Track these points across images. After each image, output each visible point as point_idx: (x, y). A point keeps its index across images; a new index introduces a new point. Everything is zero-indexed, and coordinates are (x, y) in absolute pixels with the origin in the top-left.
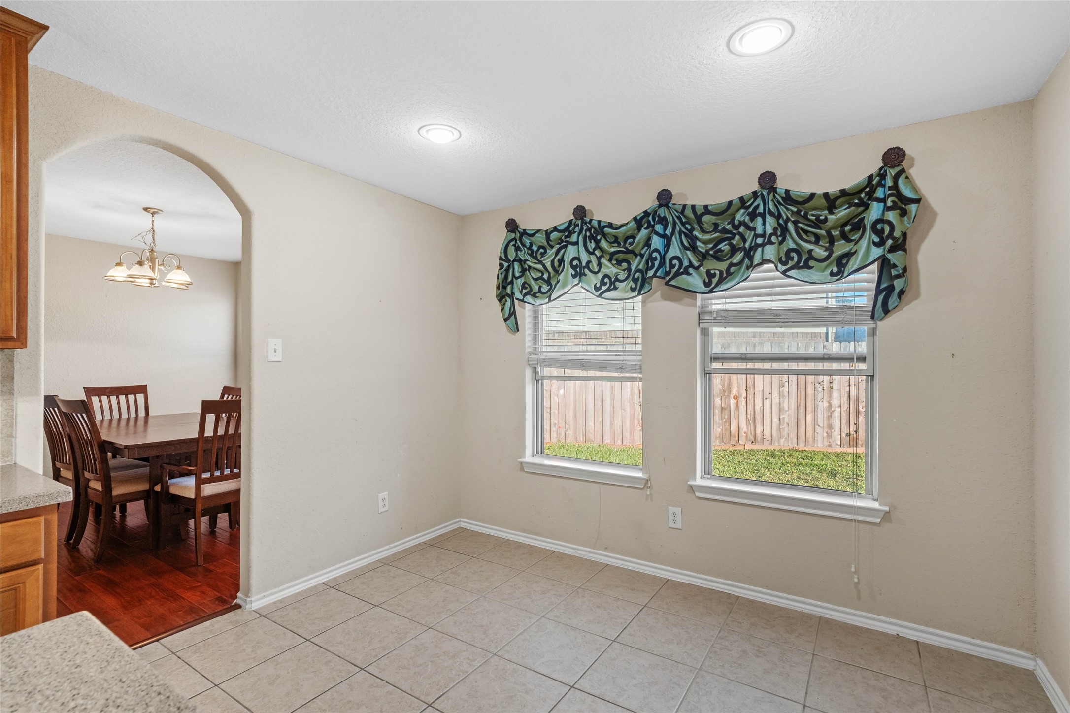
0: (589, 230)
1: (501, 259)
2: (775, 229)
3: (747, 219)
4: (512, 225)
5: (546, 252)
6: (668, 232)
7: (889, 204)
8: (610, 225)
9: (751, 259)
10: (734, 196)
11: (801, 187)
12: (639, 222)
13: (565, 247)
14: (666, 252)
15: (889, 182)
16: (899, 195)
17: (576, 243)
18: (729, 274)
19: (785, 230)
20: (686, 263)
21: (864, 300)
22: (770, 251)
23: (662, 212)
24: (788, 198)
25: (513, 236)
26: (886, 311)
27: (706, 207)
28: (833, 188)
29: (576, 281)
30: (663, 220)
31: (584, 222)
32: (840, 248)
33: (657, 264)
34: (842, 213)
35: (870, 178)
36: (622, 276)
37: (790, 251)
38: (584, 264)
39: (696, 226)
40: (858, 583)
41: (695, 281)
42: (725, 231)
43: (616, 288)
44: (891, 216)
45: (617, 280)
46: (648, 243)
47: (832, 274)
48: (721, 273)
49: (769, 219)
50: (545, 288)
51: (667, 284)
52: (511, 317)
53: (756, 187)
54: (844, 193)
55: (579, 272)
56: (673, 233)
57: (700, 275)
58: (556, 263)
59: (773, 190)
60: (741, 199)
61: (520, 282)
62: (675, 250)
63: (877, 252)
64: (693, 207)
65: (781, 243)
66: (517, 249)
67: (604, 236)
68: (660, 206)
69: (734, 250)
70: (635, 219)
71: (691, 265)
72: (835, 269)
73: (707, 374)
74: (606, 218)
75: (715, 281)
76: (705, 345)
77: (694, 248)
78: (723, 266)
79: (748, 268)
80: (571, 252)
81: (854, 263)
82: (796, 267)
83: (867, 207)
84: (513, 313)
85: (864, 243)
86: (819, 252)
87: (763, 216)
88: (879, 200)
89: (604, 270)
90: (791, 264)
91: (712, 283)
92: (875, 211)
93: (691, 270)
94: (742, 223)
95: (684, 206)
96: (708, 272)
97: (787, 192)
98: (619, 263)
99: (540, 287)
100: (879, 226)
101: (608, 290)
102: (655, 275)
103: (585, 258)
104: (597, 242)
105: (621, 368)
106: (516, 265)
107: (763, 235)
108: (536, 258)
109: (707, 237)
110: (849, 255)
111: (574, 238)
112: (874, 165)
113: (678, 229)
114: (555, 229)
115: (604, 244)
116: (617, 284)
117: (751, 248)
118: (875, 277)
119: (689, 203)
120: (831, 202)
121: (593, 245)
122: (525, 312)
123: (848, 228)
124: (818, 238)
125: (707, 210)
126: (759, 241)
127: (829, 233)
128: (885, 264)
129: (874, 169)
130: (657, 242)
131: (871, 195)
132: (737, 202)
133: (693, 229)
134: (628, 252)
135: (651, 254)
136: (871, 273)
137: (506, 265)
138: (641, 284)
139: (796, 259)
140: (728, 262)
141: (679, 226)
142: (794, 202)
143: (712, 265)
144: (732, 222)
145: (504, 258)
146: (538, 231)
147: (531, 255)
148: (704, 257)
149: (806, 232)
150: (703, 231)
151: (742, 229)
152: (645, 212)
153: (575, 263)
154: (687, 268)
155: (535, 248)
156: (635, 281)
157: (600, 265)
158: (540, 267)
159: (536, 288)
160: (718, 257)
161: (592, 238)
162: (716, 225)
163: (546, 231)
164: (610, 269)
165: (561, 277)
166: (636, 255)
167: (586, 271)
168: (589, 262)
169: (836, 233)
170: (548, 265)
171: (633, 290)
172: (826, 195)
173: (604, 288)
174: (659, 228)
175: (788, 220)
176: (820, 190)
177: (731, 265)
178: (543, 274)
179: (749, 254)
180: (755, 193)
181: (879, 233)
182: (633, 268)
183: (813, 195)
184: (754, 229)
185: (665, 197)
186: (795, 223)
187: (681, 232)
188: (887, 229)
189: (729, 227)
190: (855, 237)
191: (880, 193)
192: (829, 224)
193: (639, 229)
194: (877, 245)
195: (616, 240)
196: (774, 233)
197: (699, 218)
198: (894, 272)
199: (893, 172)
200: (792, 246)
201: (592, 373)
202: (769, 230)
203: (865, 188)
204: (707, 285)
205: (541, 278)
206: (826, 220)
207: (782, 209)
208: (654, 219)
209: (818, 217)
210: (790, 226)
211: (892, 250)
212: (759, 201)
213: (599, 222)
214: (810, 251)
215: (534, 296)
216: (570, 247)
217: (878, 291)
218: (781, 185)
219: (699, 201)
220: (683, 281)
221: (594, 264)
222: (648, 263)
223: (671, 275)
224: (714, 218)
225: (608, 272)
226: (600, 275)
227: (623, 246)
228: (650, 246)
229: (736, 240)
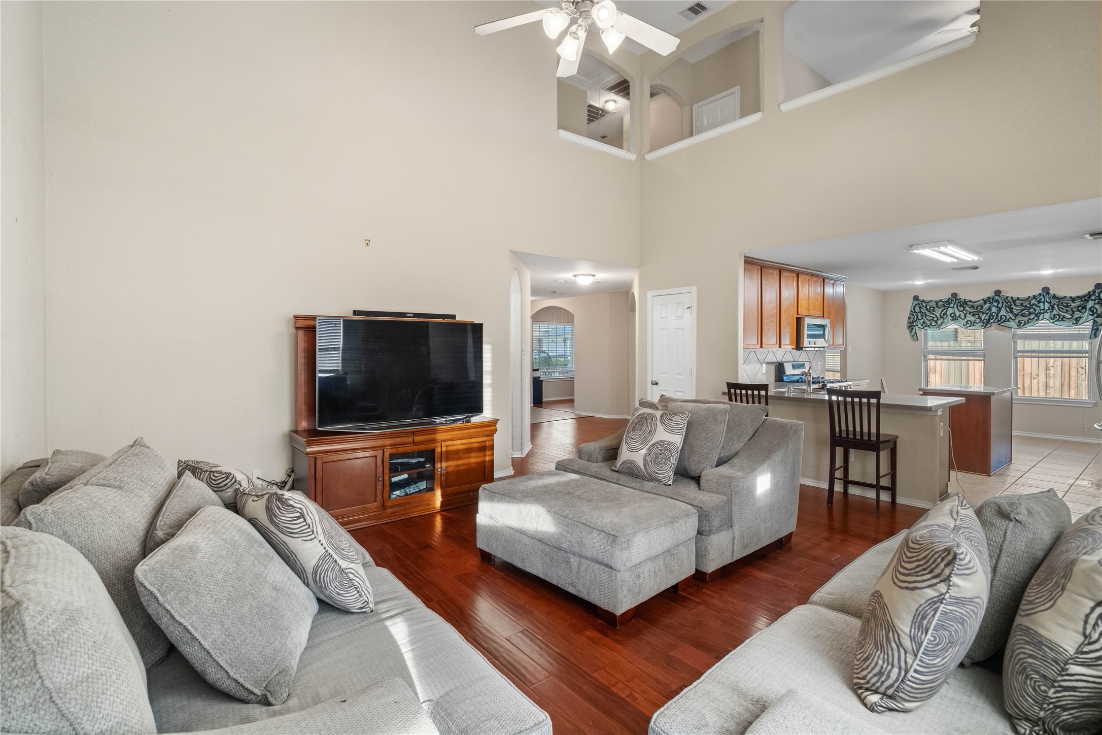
0: (959, 302)
1: (911, 311)
2: (1049, 308)
3: (1036, 303)
4: (916, 298)
5: (934, 309)
6: (1000, 306)
7: (1096, 302)
8: (970, 301)
9: (1038, 317)
10: (1031, 295)
11: (1060, 294)
12: (985, 302)
13: (947, 308)
14: (998, 313)
15: (1097, 295)
17: (953, 307)
18: (1028, 322)
19: (1053, 308)
20: (1008, 317)
21: (1088, 332)
22: (1047, 316)
23: (996, 298)
24: (1054, 297)
25: (917, 302)
26: (1095, 336)
27: (1018, 298)
28: (1074, 295)
29: (953, 322)
30: (997, 301)
31: (956, 299)
32: (1077, 314)
33: (995, 317)
34: (1078, 303)
35: (1089, 292)
36: (978, 321)
37: (1055, 315)
38: (957, 316)
39: (1012, 303)
40: (1083, 427)
41: (1013, 324)
42: (1026, 306)
43: (974, 326)
44: (1097, 306)
45: (975, 322)
46: (990, 309)
47: (1073, 324)
48: (1025, 322)
49: (1046, 303)
50: (934, 323)
51: (999, 324)
52: (915, 337)
53: (1040, 292)
54: (1078, 297)
55: (955, 318)
56: (1002, 306)
57: (1015, 322)
58: (942, 314)
59: (1048, 293)
60: (1034, 296)
61: (922, 321)
62: (1003, 312)
63: (1091, 317)
64: (1012, 298)
65: (1051, 312)
66: (920, 308)
67: (967, 304)
68: (995, 296)
69: (1030, 314)
70: (983, 299)
71: (1010, 318)
72: (1075, 322)
73: (1016, 358)
74: (968, 298)
75: (1022, 325)
76: (1015, 347)
77: (1011, 312)
78: (1026, 319)
79: (1037, 320)
80: (950, 311)
81: (1081, 321)
82: (1058, 320)
83: (1088, 301)
84: (916, 333)
85: (1086, 314)
86: (1068, 316)
87: (1044, 302)
88: (1092, 300)
89: (967, 318)
90: (1055, 319)
91: (1019, 325)
92: (1090, 304)
93: (1010, 320)
94: (1033, 304)
95: (1008, 297)
96: (1019, 322)
97: (1054, 294)
98: (974, 315)
99: (931, 323)
100: (1092, 309)
101: (970, 326)
102: (994, 322)
103: (958, 313)
104: (964, 307)
105: (974, 355)
106: (919, 314)
107: (1044, 309)
108: (930, 311)
109: (1018, 308)
110: (1080, 318)
111: (952, 305)
112: (1091, 288)
113: (1004, 305)
114: (941, 301)
115: (967, 308)
116: (975, 324)
117: (1038, 313)
118: (1092, 324)
119: (1010, 295)
120: (1073, 300)
121: (962, 309)
122: (921, 333)
123: (1080, 308)
124: (1067, 311)
125: (1018, 299)
126: (1042, 311)
127: (1072, 309)
128: (1095, 322)
129: (1091, 290)
130: (994, 309)
131: (1089, 298)
132: (1032, 297)
133: (1011, 305)
134: (980, 312)
135: (991, 314)
136: (1091, 323)
137: (915, 314)
138: (986, 324)
139: (1058, 318)
140: (1028, 318)
141: (1005, 304)
142: (1057, 298)
143: (1020, 318)
144: (1030, 303)
145: (913, 312)
146: (931, 301)
147: (927, 310)
148: (1016, 315)
149: (1062, 309)
150: (1015, 305)
151: (1034, 306)
152: (988, 298)
153: (952, 315)
154: (1008, 319)
155: (928, 307)
156: (983, 323)
157: (965, 316)
158: (934, 316)
159: (929, 323)
160: (1023, 315)
161: (961, 306)
162: (1022, 304)
163: (936, 301)
164: (970, 318)
165: (945, 320)
166: (984, 313)
167: (959, 318)
168: (960, 315)
169: (1075, 310)
170: (938, 316)
171: (982, 326)
172: (1071, 297)
173: (968, 325)
174: (995, 304)
175: (1054, 304)
176: (1068, 295)
177: (1029, 319)
178: (933, 318)
179: (1038, 315)
180: (1040, 295)
181: (1092, 311)
182: (983, 318)
183: (1065, 297)
184: (1040, 307)
185: (998, 293)
186: (1058, 305)
187: (1006, 306)
188: (1095, 311)
189: (1028, 305)
190: (1084, 311)
191: (1093, 297)
192: (1072, 307)
193: (985, 304)
194: (1091, 315)
195: (973, 306)
196: (1049, 309)
197: (1014, 302)
198: (1098, 324)
200: (1056, 313)
201: (957, 358)
202: (1046, 308)
203: (1086, 296)
204: (1017, 325)
205: (933, 320)
206: (1071, 305)
207: (1052, 300)
208: (993, 300)
209: (1067, 303)
210: (1056, 306)
211: (1097, 317)
212: (1042, 297)
213: (965, 300)
214: (1064, 316)
215: (929, 326)
216: (950, 309)
217: (1093, 330)
218: (1052, 292)
219: (1015, 296)
220: (1007, 324)
221: (962, 316)
222: (990, 316)
223: (1001, 321)
224: (1021, 302)
225: (970, 319)
226: (966, 320)
227: (977, 309)
228: (991, 310)
229: (1031, 310)
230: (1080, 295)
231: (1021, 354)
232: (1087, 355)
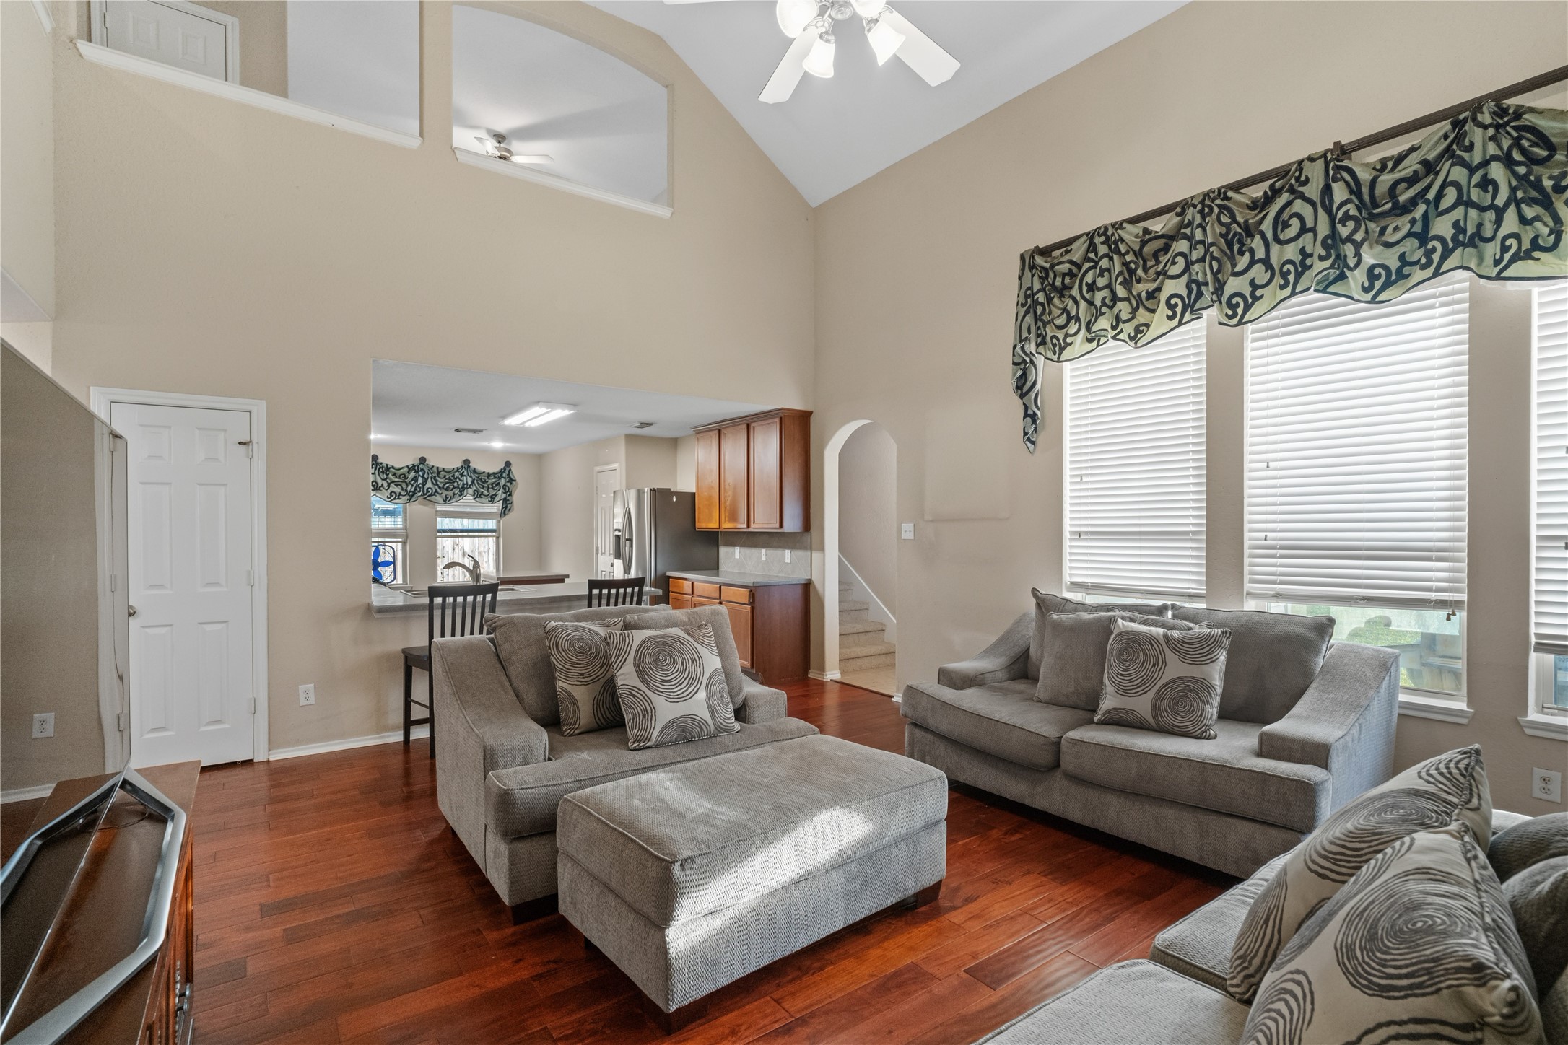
0: (381, 468)
2: (470, 482)
3: (460, 476)
6: (425, 476)
7: (507, 480)
8: (393, 467)
9: (462, 492)
10: (454, 467)
11: (480, 468)
12: (410, 469)
14: (424, 486)
16: (510, 478)
17: (374, 475)
18: (453, 497)
19: (473, 483)
20: (434, 491)
21: (498, 512)
22: (470, 491)
23: (421, 466)
24: (474, 471)
26: (505, 515)
27: (443, 469)
28: (491, 472)
29: (375, 493)
30: (422, 470)
31: (379, 464)
32: (492, 492)
33: (420, 490)
34: (492, 480)
35: (500, 470)
36: (402, 493)
37: (475, 490)
38: (380, 485)
41: (438, 498)
42: (450, 480)
43: (399, 498)
44: (508, 484)
45: (399, 495)
46: (415, 479)
47: (489, 501)
48: (449, 496)
49: (468, 478)
51: (425, 498)
53: (462, 464)
54: (493, 473)
55: (377, 488)
56: (427, 477)
57: (442, 497)
59: (469, 466)
62: (429, 484)
63: (504, 495)
64: (438, 468)
65: (472, 488)
67: (390, 471)
68: (421, 463)
69: (454, 487)
70: (408, 467)
71: (436, 492)
72: (490, 499)
74: (391, 463)
75: (447, 499)
77: (437, 484)
78: (450, 494)
79: (461, 496)
81: (496, 498)
82: (478, 497)
83: (500, 479)
85: (500, 492)
86: (485, 493)
87: (466, 476)
88: (504, 478)
89: (392, 490)
90: (475, 495)
92: (503, 482)
93: (436, 494)
94: (458, 478)
95: (432, 466)
96: (446, 496)
97: (475, 469)
98: (398, 486)
100: (505, 487)
101: (395, 499)
102: (421, 495)
103: (380, 482)
104: (387, 475)
107: (467, 484)
109: (442, 481)
110: (495, 495)
111: (373, 472)
115: (391, 476)
117: (461, 488)
119: (436, 465)
120: (489, 475)
121: (385, 476)
123: (495, 485)
124: (485, 487)
125: (443, 470)
126: (465, 486)
127: (488, 486)
128: (505, 500)
129: (503, 467)
130: (420, 480)
131: (501, 475)
132: (456, 469)
133: (437, 476)
134: (405, 482)
135: (417, 486)
136: (500, 503)
138: (412, 497)
139: (477, 494)
140: (452, 492)
141: (430, 474)
142: (476, 473)
143: (445, 493)
148: (441, 489)
149: (481, 485)
150: (441, 478)
151: (458, 480)
152: (413, 465)
153: (374, 483)
154: (434, 493)
156: (409, 495)
157: (389, 486)
160: (447, 489)
161: (383, 472)
162: (445, 476)
164: (394, 488)
166: (409, 484)
167: (381, 489)
168: (382, 484)
169: (490, 486)
171: (409, 499)
173: (392, 497)
174: (421, 473)
175: (475, 479)
176: (487, 471)
177: (453, 494)
179: (461, 490)
180: (462, 467)
181: (505, 489)
182: (408, 490)
183: (484, 472)
184: (462, 481)
185: (423, 460)
186: (477, 481)
187: (431, 477)
188: (507, 489)
189: (452, 478)
190: (497, 490)
191: (504, 475)
193: (409, 473)
194: (505, 493)
195: (396, 475)
196: (470, 484)
197: (439, 473)
198: (508, 502)
199: (508, 469)
203: (500, 473)
204: (444, 501)
206: (487, 482)
207: (473, 475)
208: (418, 469)
209: (485, 479)
210: (475, 482)
212: (463, 470)
213: (387, 465)
214: (482, 492)
217: (502, 509)
218: (472, 466)
219: (441, 466)
220: (432, 498)
221: (385, 485)
222: (415, 489)
223: (427, 495)
224: (445, 474)
225: (395, 490)
226: (389, 491)
227: (400, 478)
228: (417, 481)
229: (455, 484)
230: (495, 471)
231: (439, 534)
232: (494, 534)
